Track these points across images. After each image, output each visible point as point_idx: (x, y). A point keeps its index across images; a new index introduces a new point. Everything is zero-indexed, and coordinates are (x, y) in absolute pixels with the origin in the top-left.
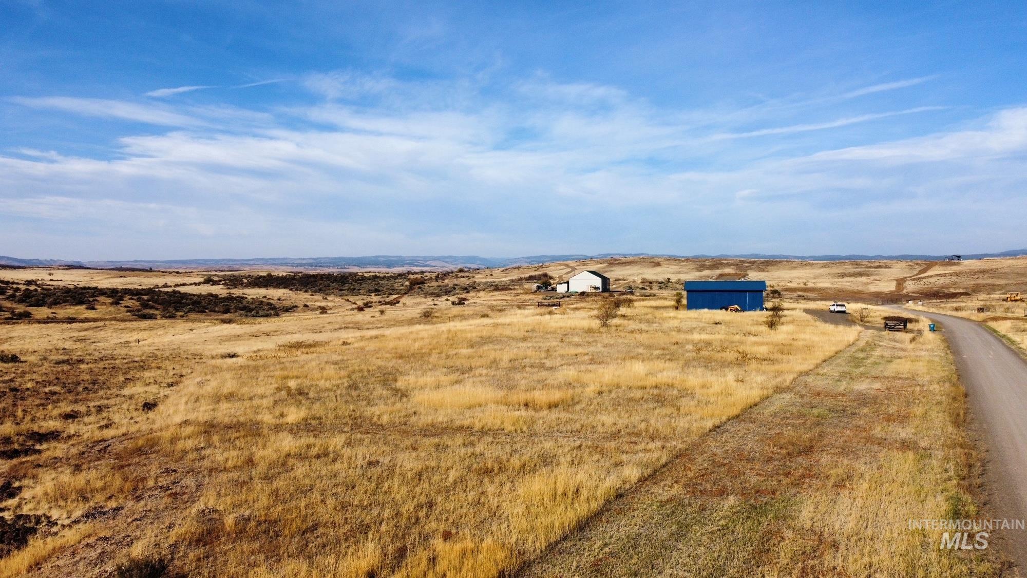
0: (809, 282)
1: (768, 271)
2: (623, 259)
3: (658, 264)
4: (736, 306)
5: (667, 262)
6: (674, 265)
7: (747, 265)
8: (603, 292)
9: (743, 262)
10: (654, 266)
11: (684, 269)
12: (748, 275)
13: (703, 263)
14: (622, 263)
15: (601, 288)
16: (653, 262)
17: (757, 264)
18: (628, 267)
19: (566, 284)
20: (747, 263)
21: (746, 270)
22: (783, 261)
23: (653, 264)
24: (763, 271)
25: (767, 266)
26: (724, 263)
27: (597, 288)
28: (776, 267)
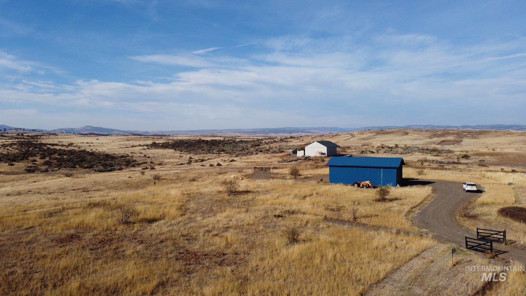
0: (496, 148)
1: (478, 139)
2: (388, 130)
3: (407, 134)
4: (368, 182)
5: (414, 132)
6: (416, 134)
7: (465, 134)
8: (328, 156)
9: (464, 132)
10: (404, 135)
11: (421, 137)
12: (462, 141)
13: (436, 133)
14: (385, 133)
15: (326, 154)
16: (404, 132)
17: (472, 134)
18: (387, 135)
19: (303, 151)
20: (467, 132)
21: (463, 137)
22: (492, 131)
23: (404, 134)
24: (475, 138)
25: (479, 134)
26: (450, 133)
27: (324, 154)
28: (485, 135)
